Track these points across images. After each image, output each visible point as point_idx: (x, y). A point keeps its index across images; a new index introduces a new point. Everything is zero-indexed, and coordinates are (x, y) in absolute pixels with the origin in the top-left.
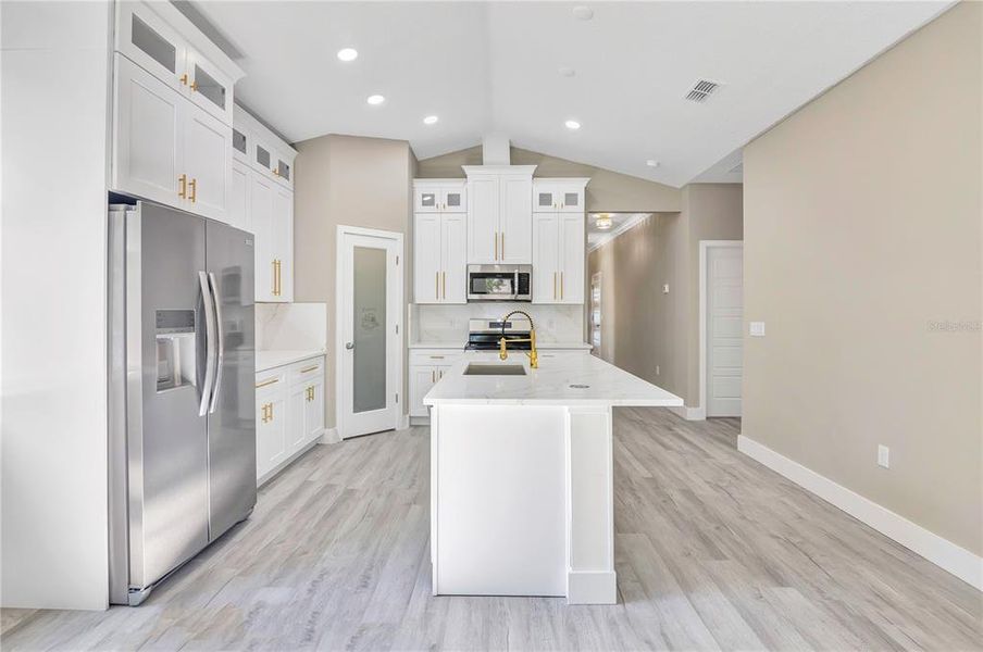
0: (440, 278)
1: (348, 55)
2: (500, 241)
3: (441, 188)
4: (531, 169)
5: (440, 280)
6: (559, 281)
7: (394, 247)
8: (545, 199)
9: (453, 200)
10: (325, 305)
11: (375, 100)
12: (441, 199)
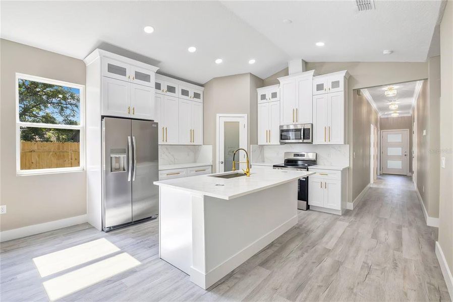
0: (268, 132)
1: (192, 49)
2: (296, 112)
3: (267, 91)
4: (312, 72)
5: (269, 133)
6: (328, 131)
7: (243, 121)
8: (320, 87)
9: (274, 95)
10: (211, 146)
11: (219, 61)
12: (269, 96)
